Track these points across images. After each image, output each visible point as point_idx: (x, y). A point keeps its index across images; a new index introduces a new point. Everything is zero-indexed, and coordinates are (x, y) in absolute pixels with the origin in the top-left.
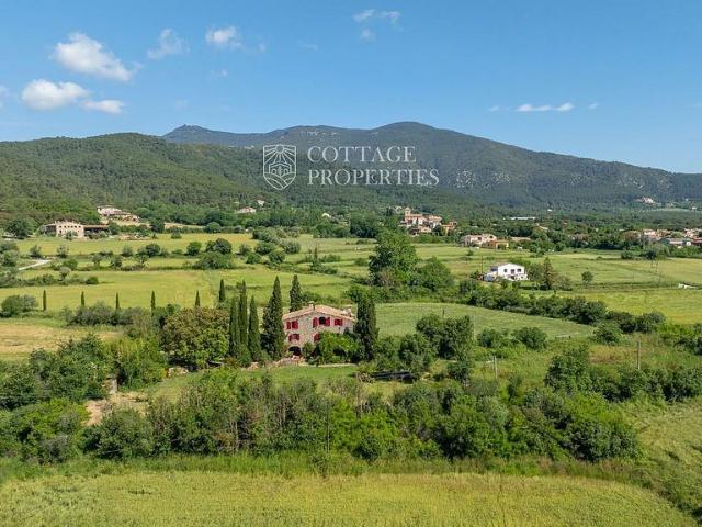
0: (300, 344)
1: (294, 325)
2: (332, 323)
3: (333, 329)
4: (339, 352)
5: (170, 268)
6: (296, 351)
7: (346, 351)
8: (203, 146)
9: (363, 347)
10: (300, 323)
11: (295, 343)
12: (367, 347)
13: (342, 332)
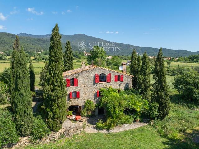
0: (79, 102)
1: (74, 82)
2: (113, 79)
3: (113, 85)
4: (130, 111)
5: (4, 63)
6: (75, 110)
7: (138, 109)
8: (26, 37)
9: (156, 104)
10: (80, 80)
11: (74, 102)
12: (161, 104)
13: (122, 88)
